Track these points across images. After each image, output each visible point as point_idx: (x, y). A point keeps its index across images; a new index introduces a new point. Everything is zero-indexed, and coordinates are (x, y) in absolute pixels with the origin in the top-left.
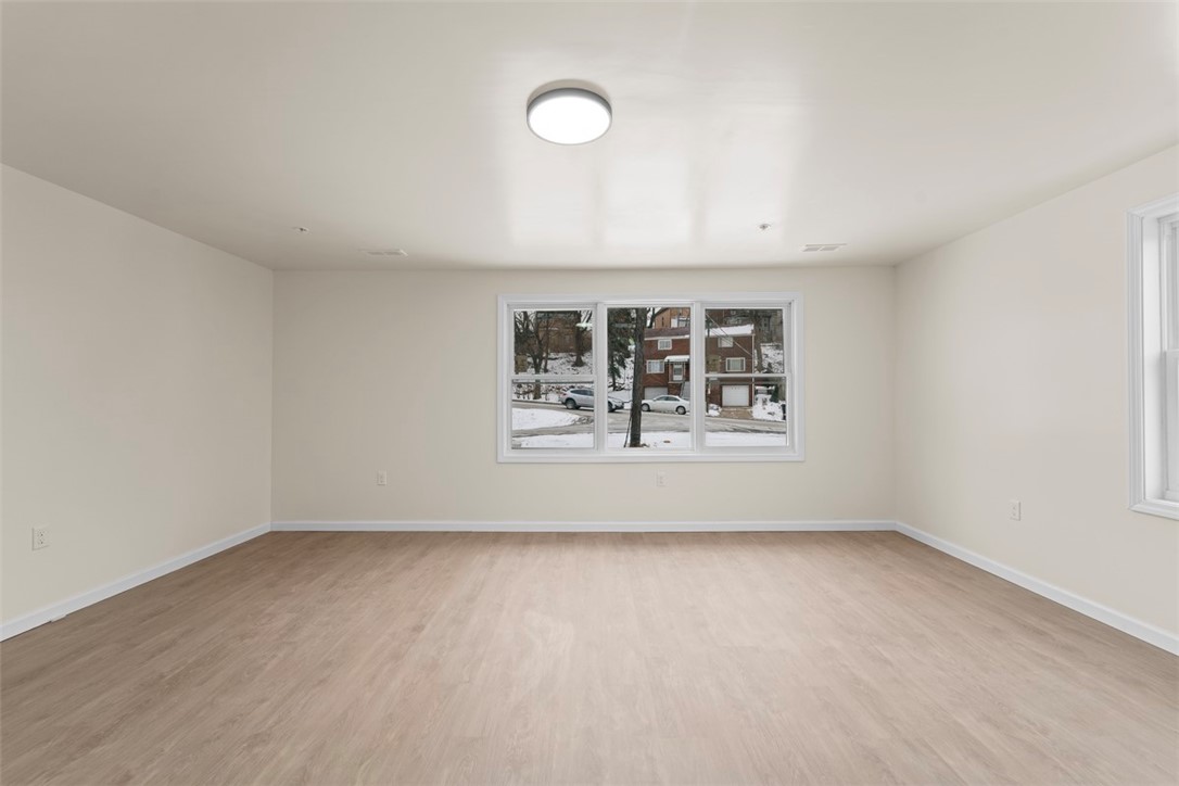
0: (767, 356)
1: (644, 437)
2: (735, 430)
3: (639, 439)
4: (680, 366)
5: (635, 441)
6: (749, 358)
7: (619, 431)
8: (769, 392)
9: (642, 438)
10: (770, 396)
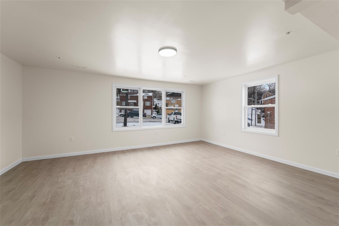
0: (155, 102)
1: (128, 124)
2: (150, 122)
3: (126, 125)
4: (132, 104)
5: (125, 125)
6: (151, 102)
7: (121, 122)
8: (156, 111)
9: (127, 125)
10: (156, 113)
